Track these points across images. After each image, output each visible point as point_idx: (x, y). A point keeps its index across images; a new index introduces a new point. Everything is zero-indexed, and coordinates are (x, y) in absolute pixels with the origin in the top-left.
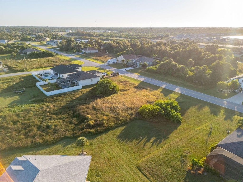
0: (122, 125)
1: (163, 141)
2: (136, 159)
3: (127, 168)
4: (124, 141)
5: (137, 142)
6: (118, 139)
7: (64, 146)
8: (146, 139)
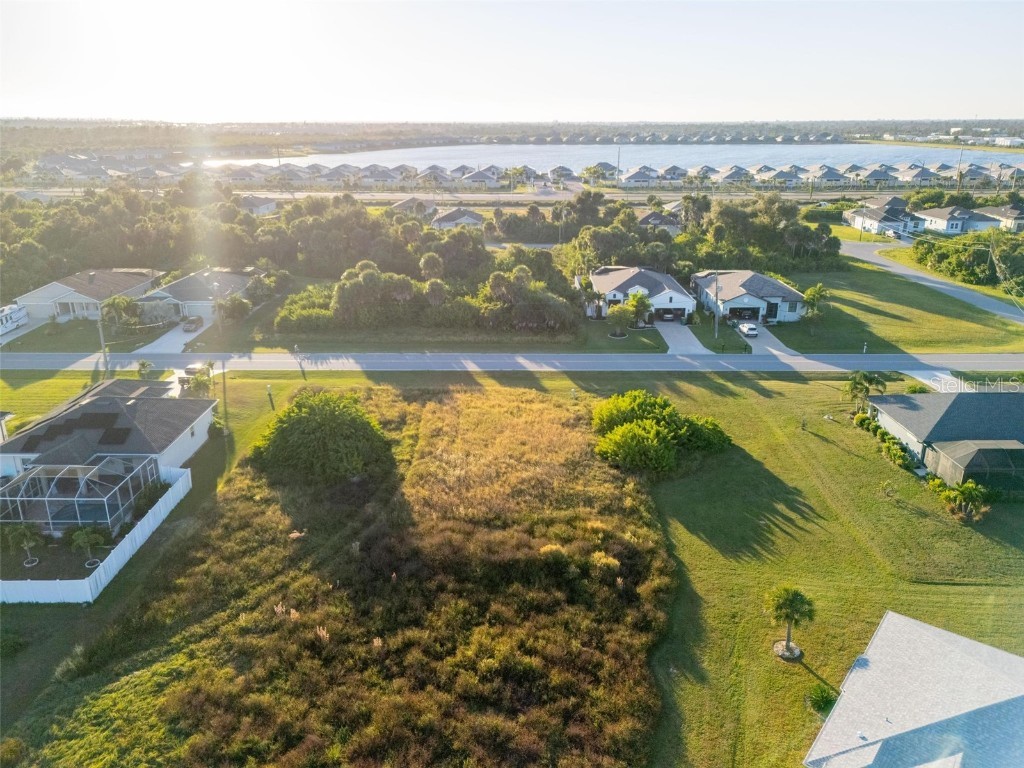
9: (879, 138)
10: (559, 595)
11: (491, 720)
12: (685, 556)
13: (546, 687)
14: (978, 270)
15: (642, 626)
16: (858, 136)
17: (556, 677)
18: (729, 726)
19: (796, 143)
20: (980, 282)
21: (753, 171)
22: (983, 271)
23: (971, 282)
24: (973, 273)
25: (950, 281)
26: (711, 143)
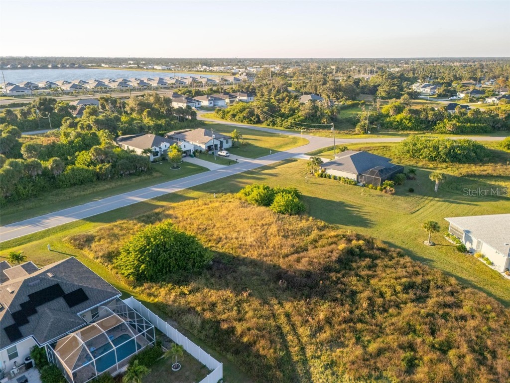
9: (100, 66)
14: (253, 119)
16: (90, 65)
19: (68, 68)
20: (254, 123)
21: (60, 84)
22: (255, 119)
23: (251, 124)
24: (251, 120)
25: (242, 124)
26: (9, 68)
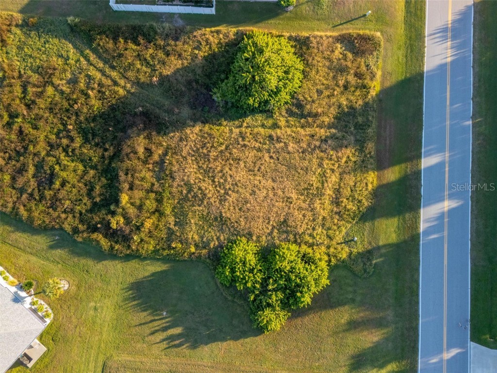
0: (165, 260)
1: (184, 346)
2: (118, 348)
3: (92, 355)
4: (135, 300)
5: (150, 318)
6: (128, 291)
7: (51, 247)
8: (167, 322)
10: (98, 199)
11: (31, 170)
12: (134, 264)
13: (45, 189)
15: (76, 230)
17: (48, 193)
18: (29, 250)
